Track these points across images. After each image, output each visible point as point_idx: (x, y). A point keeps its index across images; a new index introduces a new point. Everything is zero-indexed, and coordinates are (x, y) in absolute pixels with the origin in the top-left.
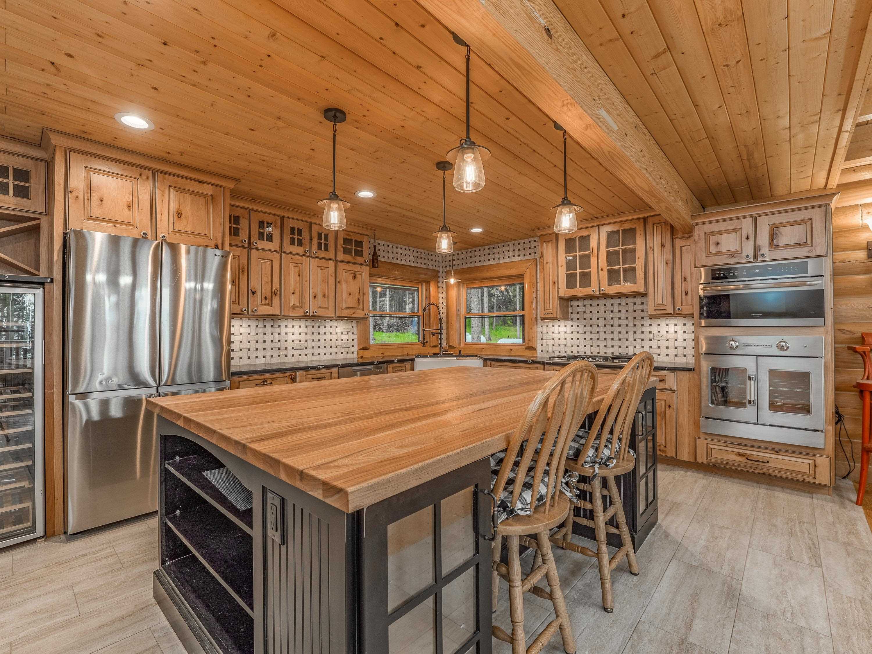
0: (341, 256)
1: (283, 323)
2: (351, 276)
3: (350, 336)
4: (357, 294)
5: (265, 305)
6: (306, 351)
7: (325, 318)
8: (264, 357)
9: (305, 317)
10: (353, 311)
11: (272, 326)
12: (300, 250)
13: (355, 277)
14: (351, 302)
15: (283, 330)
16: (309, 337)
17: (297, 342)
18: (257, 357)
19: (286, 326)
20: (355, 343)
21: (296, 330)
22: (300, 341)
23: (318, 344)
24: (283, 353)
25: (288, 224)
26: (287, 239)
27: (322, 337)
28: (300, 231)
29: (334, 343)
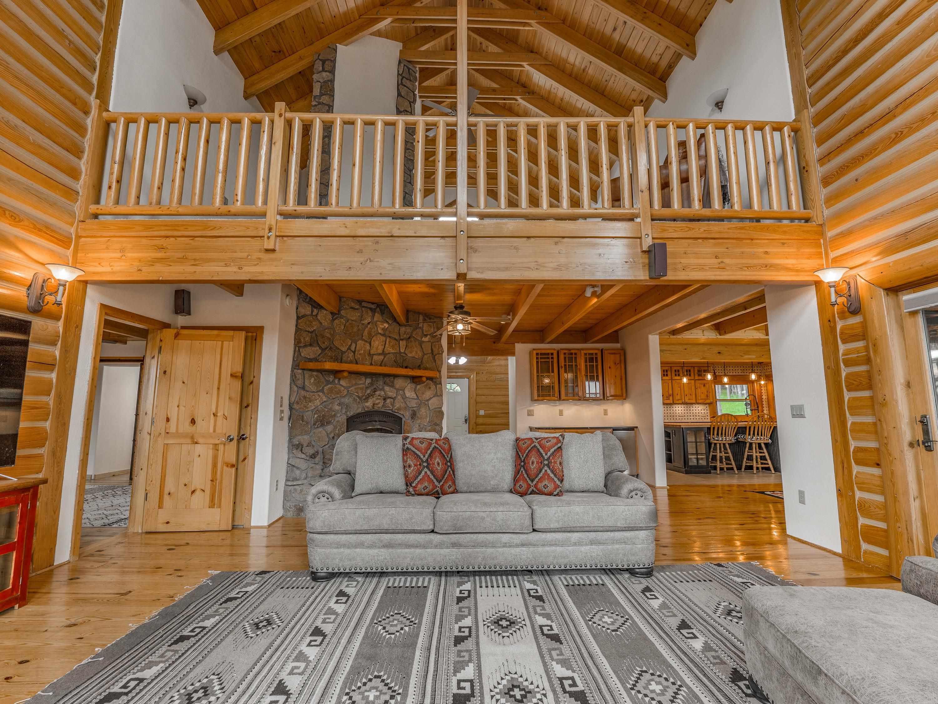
0: (697, 378)
1: (674, 406)
7: (692, 404)
9: (682, 403)
10: (704, 400)
11: (670, 407)
12: (679, 378)
13: (704, 386)
14: (703, 396)
15: (674, 409)
16: (686, 412)
20: (709, 414)
21: (680, 409)
22: (682, 413)
23: (690, 414)
24: (675, 418)
25: (674, 369)
26: (674, 375)
27: (691, 412)
28: (678, 371)
29: (697, 414)
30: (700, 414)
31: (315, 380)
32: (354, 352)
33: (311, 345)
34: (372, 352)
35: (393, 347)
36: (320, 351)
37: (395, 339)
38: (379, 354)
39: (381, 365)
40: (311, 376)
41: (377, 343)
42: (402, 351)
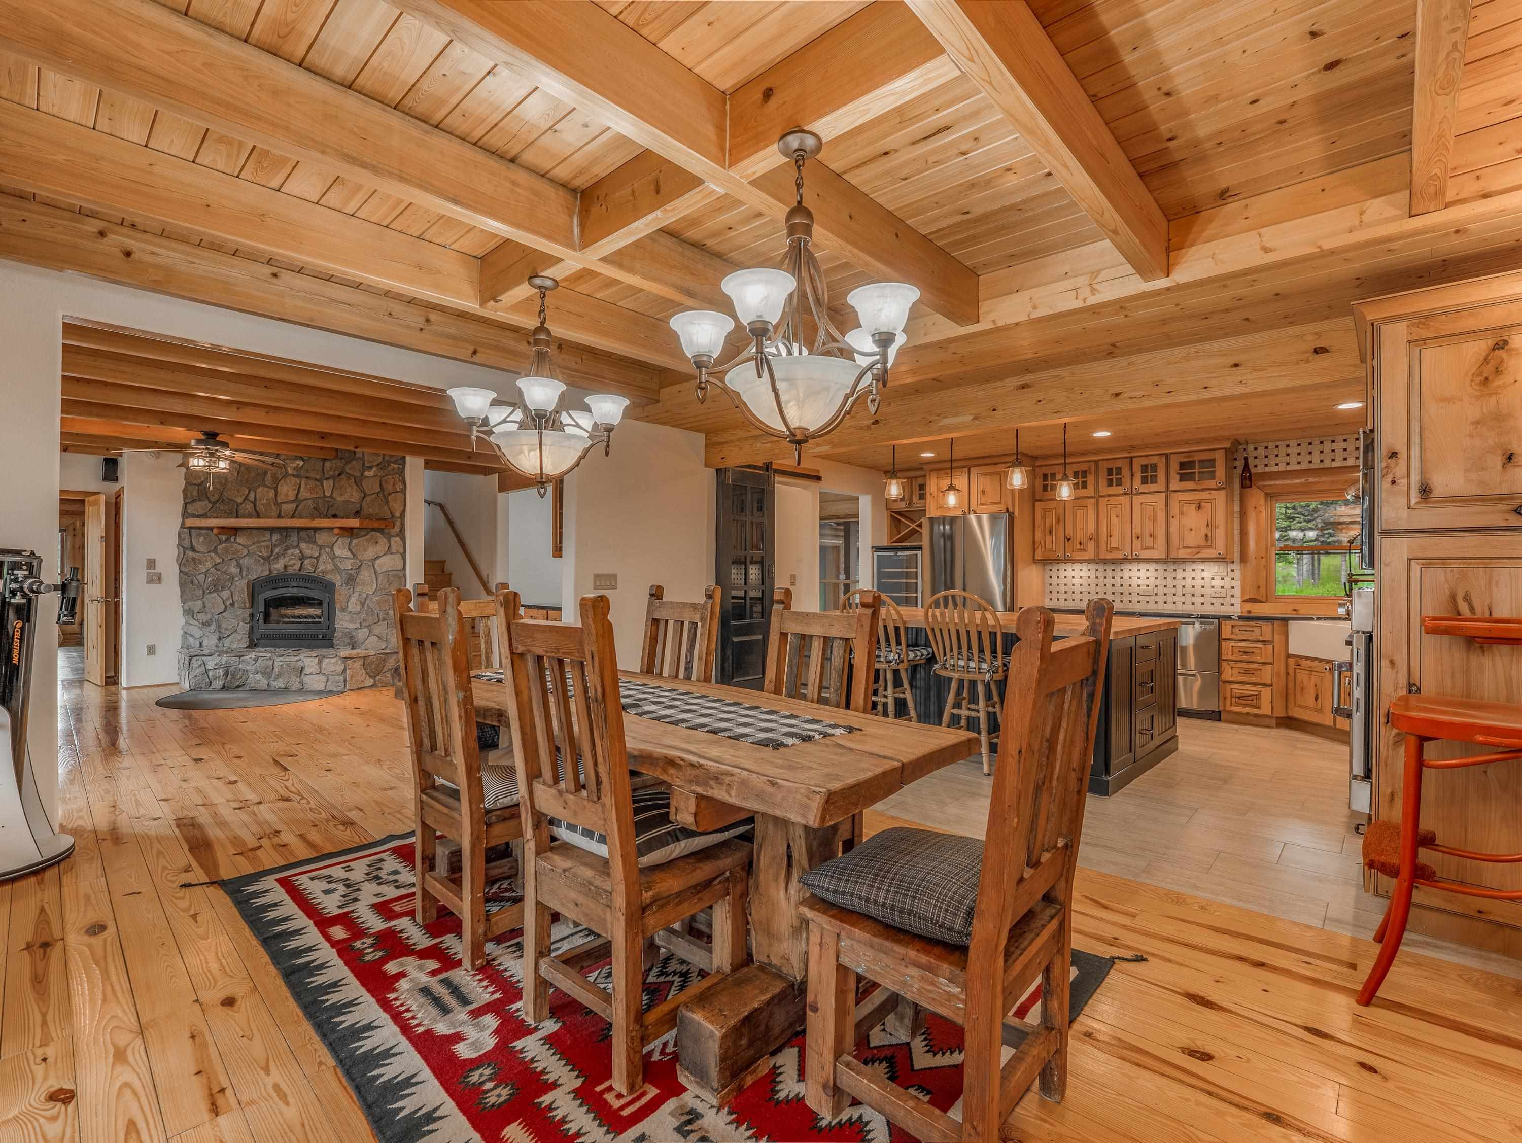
0: (1175, 484)
2: (1193, 507)
3: (1227, 582)
4: (1204, 528)
5: (1080, 550)
6: (1157, 598)
10: (1197, 550)
11: (1113, 570)
12: (1119, 490)
13: (1199, 507)
14: (1193, 539)
15: (1126, 574)
16: (1160, 582)
17: (1143, 588)
19: (1130, 570)
20: (1237, 592)
21: (1143, 574)
22: (1148, 586)
23: (1174, 590)
25: (1104, 466)
26: (1103, 482)
27: (1179, 582)
28: (1119, 470)
29: (1198, 591)
30: (1206, 591)
31: (205, 538)
32: (254, 503)
33: (200, 500)
34: (279, 500)
35: (311, 490)
36: (210, 506)
37: (316, 479)
38: (292, 502)
39: (293, 517)
40: (199, 535)
41: (285, 487)
42: (328, 494)
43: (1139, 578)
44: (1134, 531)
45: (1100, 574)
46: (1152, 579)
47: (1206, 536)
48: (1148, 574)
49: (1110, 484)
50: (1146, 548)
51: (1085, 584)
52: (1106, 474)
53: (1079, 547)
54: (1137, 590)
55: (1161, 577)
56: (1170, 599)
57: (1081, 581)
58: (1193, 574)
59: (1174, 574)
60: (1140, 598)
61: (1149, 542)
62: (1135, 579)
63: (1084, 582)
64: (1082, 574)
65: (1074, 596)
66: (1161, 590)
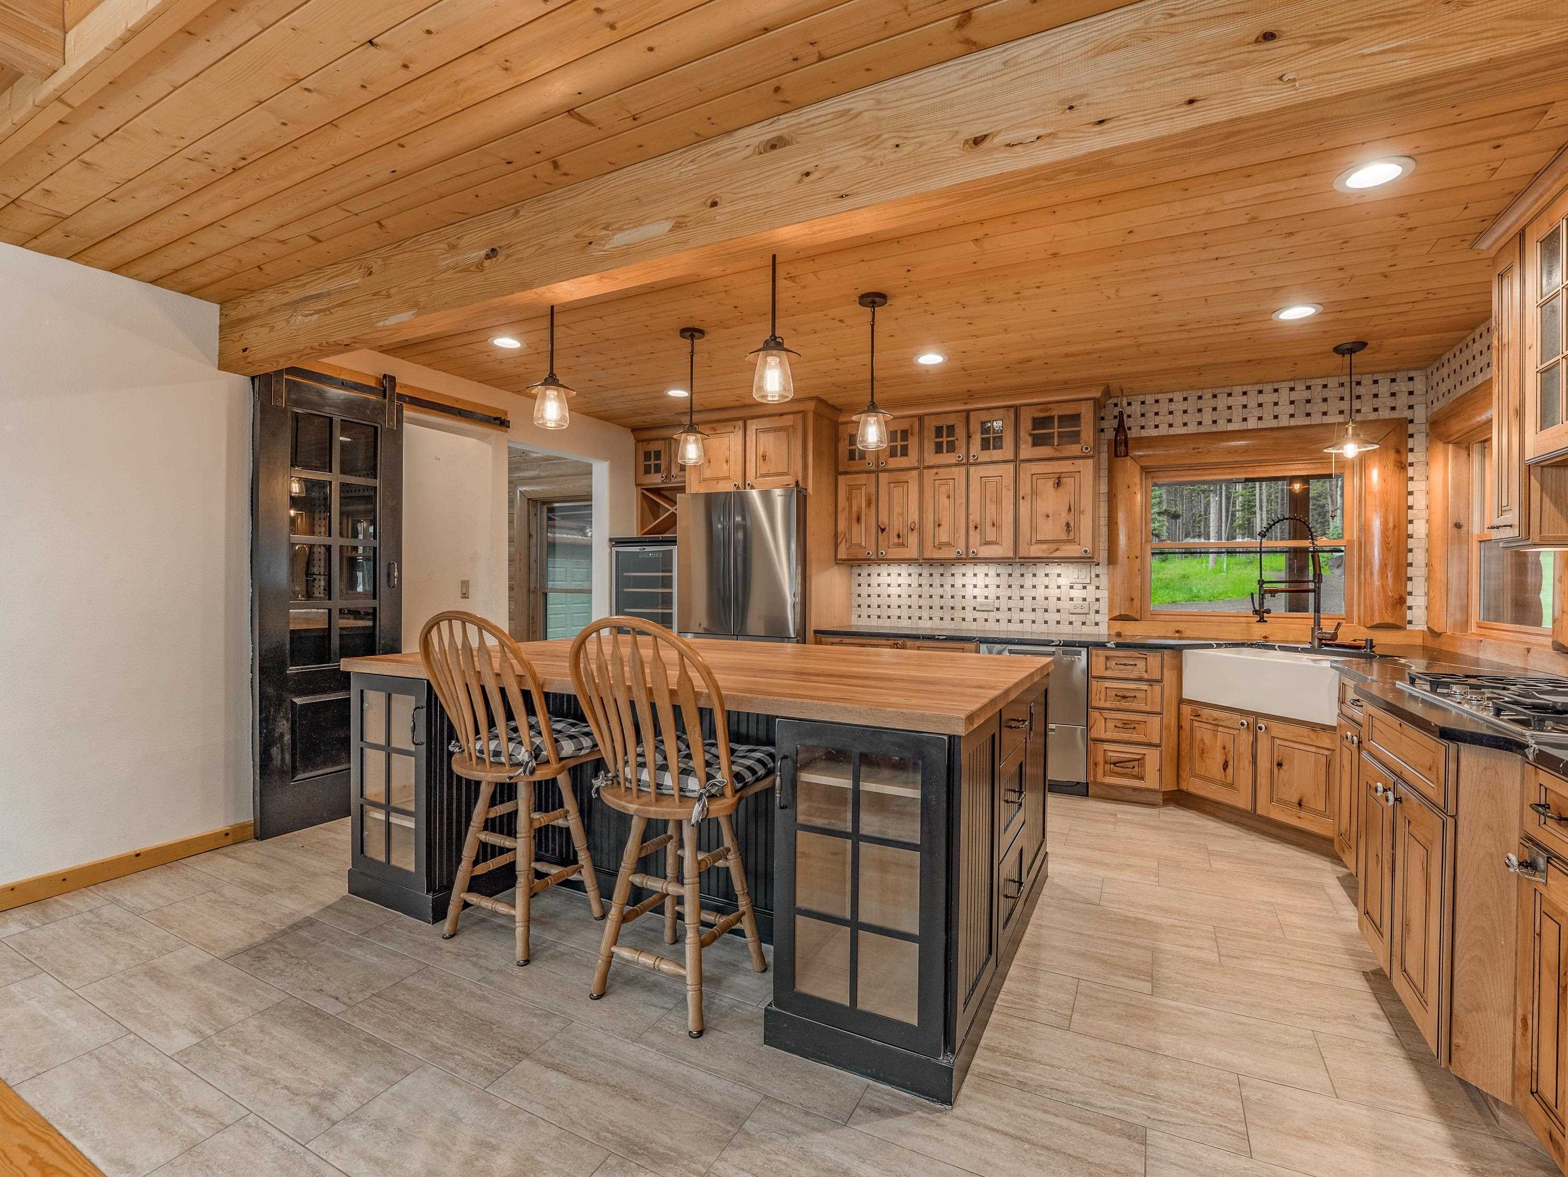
0: (1027, 451)
2: (1050, 483)
4: (1064, 514)
5: (899, 545)
6: (998, 615)
8: (931, 618)
10: (1054, 546)
11: (942, 575)
12: (951, 458)
13: (1058, 484)
14: (1050, 530)
15: (959, 581)
16: (1004, 592)
17: (981, 599)
18: (920, 618)
19: (964, 575)
20: (1104, 606)
21: (980, 580)
22: (986, 598)
23: (1021, 604)
24: (958, 614)
25: (931, 424)
26: (929, 446)
27: (1028, 593)
28: (951, 429)
29: (1052, 604)
30: (1065, 604)
43: (975, 586)
44: (971, 518)
45: (925, 581)
46: (992, 588)
47: (1068, 525)
48: (988, 581)
49: (939, 449)
50: (987, 543)
51: (904, 595)
52: (933, 435)
53: (896, 540)
54: (973, 603)
55: (1004, 586)
56: (1016, 616)
57: (898, 591)
58: (1046, 581)
59: (1021, 581)
60: (977, 615)
61: (991, 535)
62: (970, 587)
63: (904, 591)
64: (900, 580)
65: (890, 612)
66: (1004, 604)
